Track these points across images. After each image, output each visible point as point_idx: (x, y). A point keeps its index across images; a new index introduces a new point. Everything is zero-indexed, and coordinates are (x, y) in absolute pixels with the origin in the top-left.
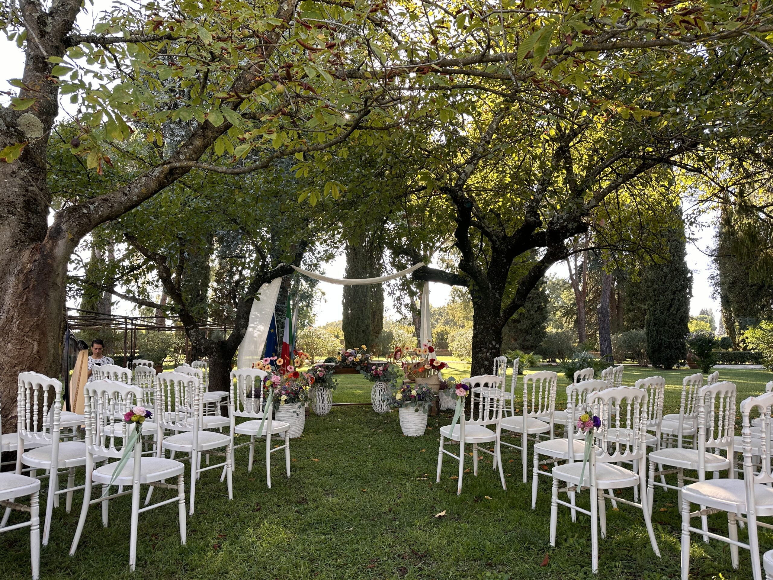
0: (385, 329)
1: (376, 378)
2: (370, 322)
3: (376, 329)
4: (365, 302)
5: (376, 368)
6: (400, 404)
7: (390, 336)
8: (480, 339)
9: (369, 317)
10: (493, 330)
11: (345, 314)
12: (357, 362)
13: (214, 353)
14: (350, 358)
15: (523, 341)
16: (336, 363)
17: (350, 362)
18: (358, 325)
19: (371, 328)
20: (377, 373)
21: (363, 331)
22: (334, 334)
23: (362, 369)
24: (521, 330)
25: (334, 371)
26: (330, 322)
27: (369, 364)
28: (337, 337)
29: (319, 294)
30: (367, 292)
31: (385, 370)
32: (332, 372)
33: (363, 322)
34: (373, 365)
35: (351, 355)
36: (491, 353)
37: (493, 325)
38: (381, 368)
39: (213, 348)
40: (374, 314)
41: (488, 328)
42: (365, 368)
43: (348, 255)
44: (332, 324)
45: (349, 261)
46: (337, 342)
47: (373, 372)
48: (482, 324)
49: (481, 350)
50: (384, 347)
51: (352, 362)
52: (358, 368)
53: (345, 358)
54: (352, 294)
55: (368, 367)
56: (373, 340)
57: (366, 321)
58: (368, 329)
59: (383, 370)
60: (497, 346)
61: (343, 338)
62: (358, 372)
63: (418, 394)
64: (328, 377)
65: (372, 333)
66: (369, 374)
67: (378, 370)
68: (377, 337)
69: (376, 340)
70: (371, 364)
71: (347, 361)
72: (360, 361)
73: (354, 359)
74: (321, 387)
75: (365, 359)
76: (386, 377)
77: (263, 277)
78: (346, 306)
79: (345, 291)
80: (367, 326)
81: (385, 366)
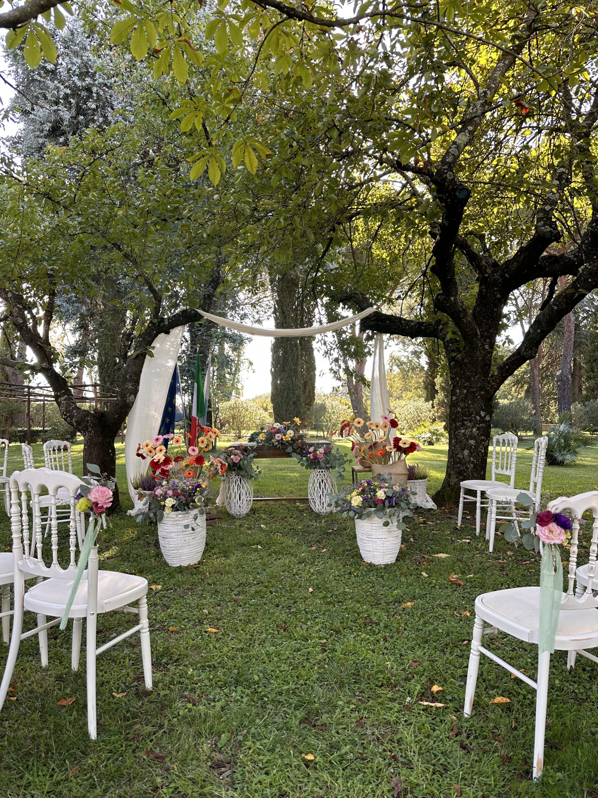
0: (318, 401)
1: (314, 463)
2: (301, 393)
3: (308, 401)
4: (295, 371)
5: (315, 451)
6: (360, 513)
7: (323, 408)
8: (462, 408)
9: (300, 388)
10: (480, 395)
11: (274, 384)
12: (288, 442)
13: (90, 429)
14: (278, 437)
16: (258, 443)
17: (278, 441)
18: (288, 396)
19: (302, 400)
20: (315, 457)
21: (294, 403)
22: (262, 407)
23: (294, 451)
25: (256, 454)
26: (259, 394)
27: (304, 444)
28: (266, 409)
29: (247, 364)
30: (297, 360)
31: (327, 452)
32: (252, 455)
33: (294, 393)
34: (311, 445)
35: (278, 431)
36: (478, 429)
37: (481, 389)
38: (322, 450)
39: (87, 421)
40: (305, 384)
41: (474, 393)
42: (299, 450)
43: (276, 319)
44: (261, 397)
46: (266, 414)
47: (311, 456)
48: (465, 387)
49: (463, 425)
50: (317, 420)
51: (281, 442)
52: (289, 449)
53: (271, 435)
54: (281, 362)
55: (302, 449)
56: (305, 413)
57: (296, 392)
58: (298, 400)
59: (325, 453)
60: (488, 418)
61: (272, 411)
62: (289, 455)
63: (388, 497)
64: (245, 462)
65: (303, 404)
66: (304, 459)
67: (318, 452)
68: (309, 409)
69: (308, 412)
70: (307, 444)
71: (273, 441)
72: (292, 440)
73: (284, 437)
74: (237, 477)
75: (299, 437)
76: (328, 463)
77: (158, 325)
78: (275, 375)
79: (274, 359)
80: (298, 397)
81: (327, 447)
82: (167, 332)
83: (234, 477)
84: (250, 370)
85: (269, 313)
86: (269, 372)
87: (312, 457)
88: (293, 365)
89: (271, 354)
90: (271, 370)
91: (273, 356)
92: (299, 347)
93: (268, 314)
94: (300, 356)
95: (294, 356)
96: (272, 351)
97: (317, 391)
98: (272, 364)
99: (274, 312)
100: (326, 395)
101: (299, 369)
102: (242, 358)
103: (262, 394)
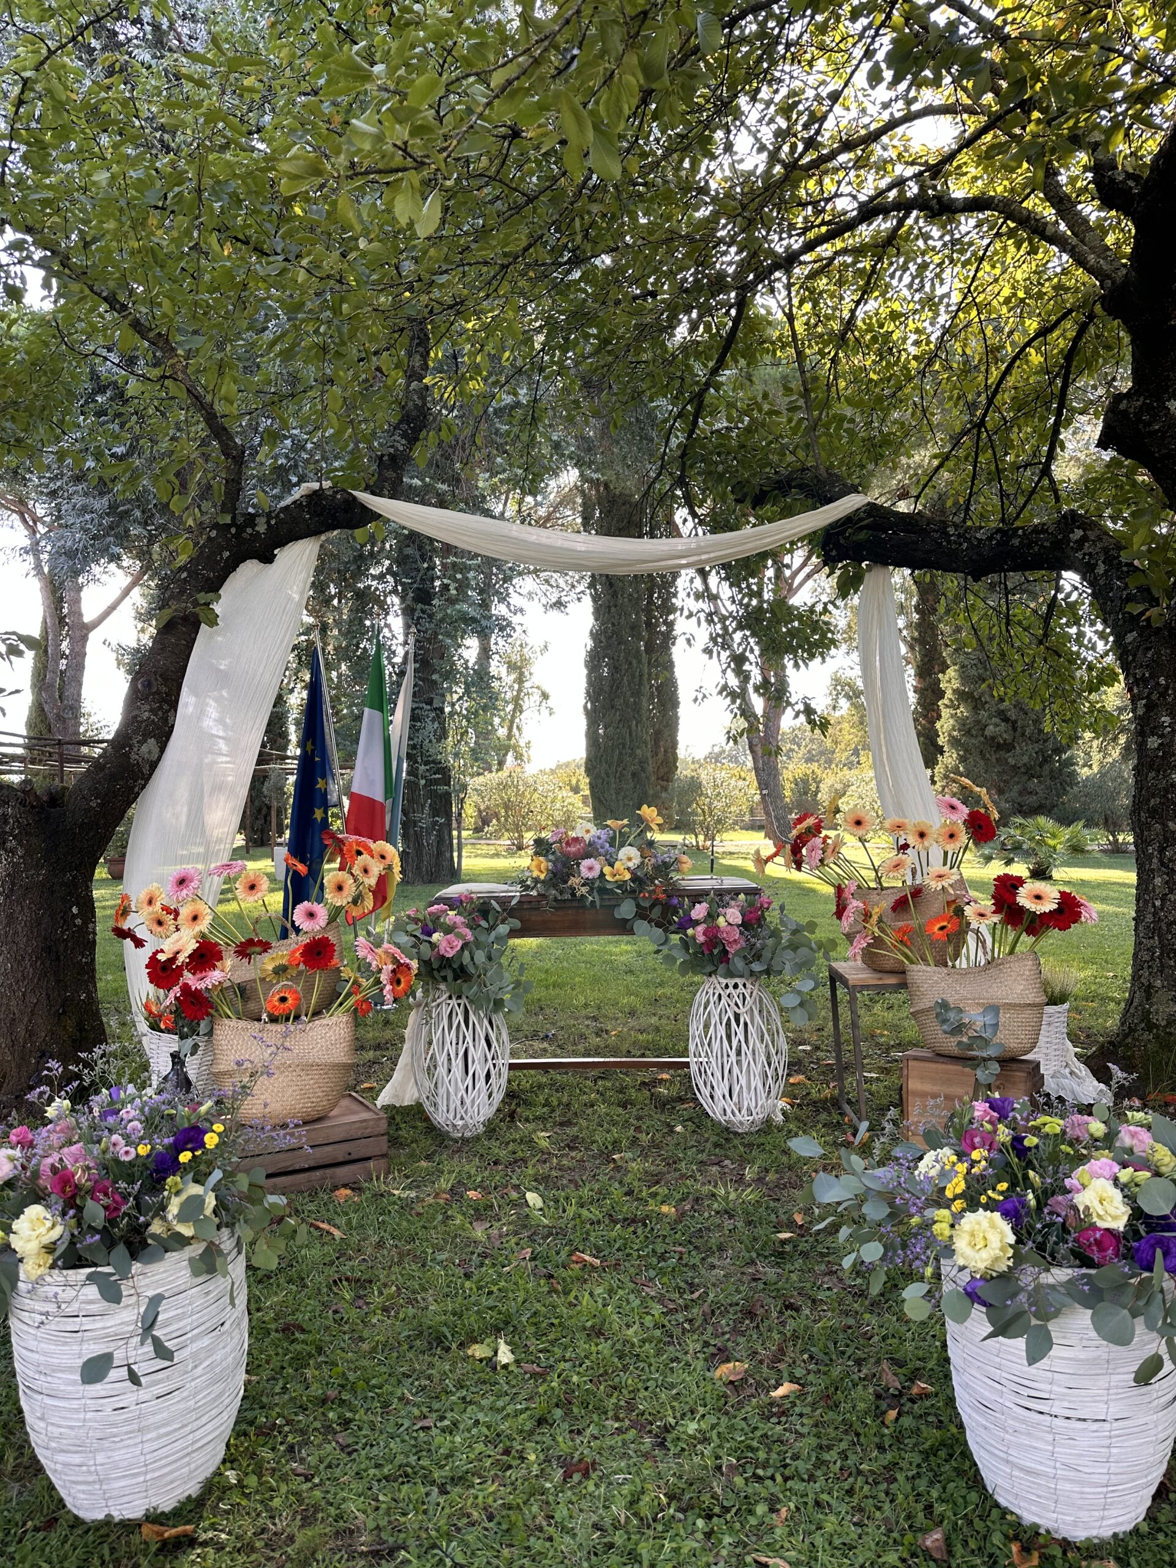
0: (683, 771)
1: (708, 957)
2: (649, 754)
3: (662, 771)
4: (637, 708)
5: (711, 916)
7: (694, 786)
9: (645, 743)
11: (592, 736)
12: (621, 885)
14: (590, 868)
15: (1020, 794)
16: (526, 888)
17: (587, 882)
18: (620, 761)
19: (650, 769)
20: (714, 939)
21: (634, 775)
22: (570, 784)
23: (642, 914)
24: (1015, 768)
27: (674, 891)
28: (576, 790)
29: (536, 697)
30: (640, 684)
31: (752, 921)
33: (633, 754)
34: (697, 896)
35: (591, 850)
38: (733, 915)
40: (657, 736)
42: (656, 913)
43: (595, 599)
44: (567, 765)
45: (597, 613)
46: (576, 800)
47: (698, 933)
50: (682, 812)
51: (598, 885)
52: (626, 910)
53: (565, 864)
54: (606, 689)
55: (668, 909)
57: (638, 752)
58: (643, 770)
59: (745, 925)
62: (624, 928)
64: (480, 956)
65: (653, 778)
66: (675, 938)
67: (721, 921)
68: (665, 789)
69: (664, 795)
70: (683, 893)
71: (574, 881)
72: (635, 879)
73: (607, 870)
74: (454, 1002)
75: (656, 868)
76: (758, 957)
77: (238, 535)
78: (593, 717)
79: (591, 682)
80: (643, 763)
81: (751, 904)
82: (268, 558)
83: (445, 1004)
84: (543, 709)
85: (580, 588)
86: (582, 709)
87: (701, 939)
88: (633, 694)
89: (585, 672)
90: (585, 707)
91: (589, 676)
92: (645, 658)
93: (578, 590)
94: (646, 677)
95: (633, 676)
96: (586, 666)
97: (681, 752)
98: (588, 693)
99: (591, 585)
100: (698, 761)
101: (644, 703)
102: (527, 685)
103: (570, 759)
